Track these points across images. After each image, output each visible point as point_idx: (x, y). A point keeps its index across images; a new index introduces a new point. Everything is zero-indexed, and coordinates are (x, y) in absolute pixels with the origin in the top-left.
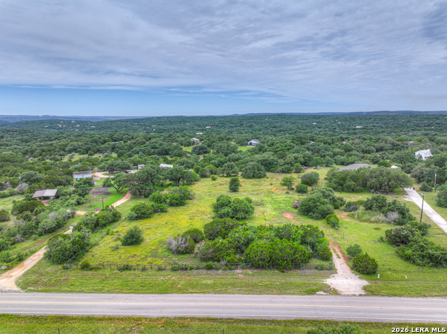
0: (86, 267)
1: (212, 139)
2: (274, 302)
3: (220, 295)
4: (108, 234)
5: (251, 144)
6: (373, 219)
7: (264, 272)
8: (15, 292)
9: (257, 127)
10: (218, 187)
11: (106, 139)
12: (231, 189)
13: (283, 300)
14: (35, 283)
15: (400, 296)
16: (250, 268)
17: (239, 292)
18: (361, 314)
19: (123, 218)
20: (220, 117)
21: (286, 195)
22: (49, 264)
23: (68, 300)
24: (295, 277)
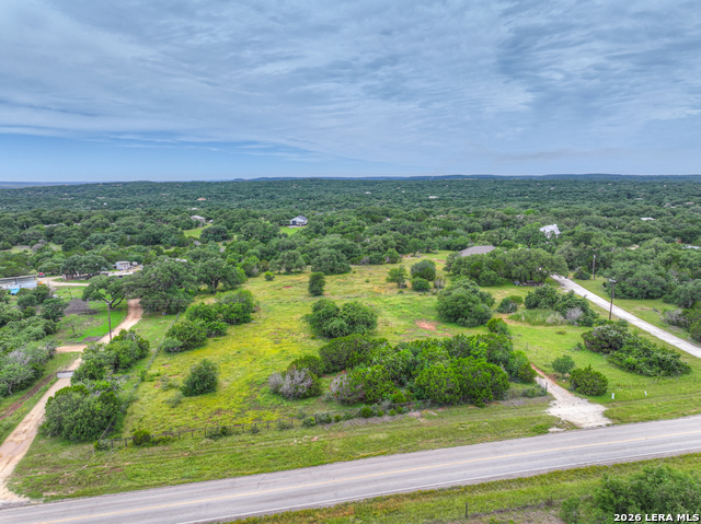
0: (142, 440)
1: (231, 217)
2: (502, 453)
3: (412, 454)
4: (143, 380)
5: (294, 223)
6: (549, 320)
7: (454, 410)
8: (21, 505)
9: (283, 198)
10: (285, 289)
11: (30, 219)
12: (313, 292)
13: (511, 447)
14: (54, 483)
15: (657, 419)
16: (431, 407)
17: (440, 445)
18: (628, 450)
19: (153, 350)
20: (217, 183)
21: (400, 296)
22: (58, 446)
23: (147, 503)
24: (503, 412)
